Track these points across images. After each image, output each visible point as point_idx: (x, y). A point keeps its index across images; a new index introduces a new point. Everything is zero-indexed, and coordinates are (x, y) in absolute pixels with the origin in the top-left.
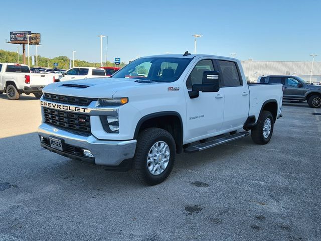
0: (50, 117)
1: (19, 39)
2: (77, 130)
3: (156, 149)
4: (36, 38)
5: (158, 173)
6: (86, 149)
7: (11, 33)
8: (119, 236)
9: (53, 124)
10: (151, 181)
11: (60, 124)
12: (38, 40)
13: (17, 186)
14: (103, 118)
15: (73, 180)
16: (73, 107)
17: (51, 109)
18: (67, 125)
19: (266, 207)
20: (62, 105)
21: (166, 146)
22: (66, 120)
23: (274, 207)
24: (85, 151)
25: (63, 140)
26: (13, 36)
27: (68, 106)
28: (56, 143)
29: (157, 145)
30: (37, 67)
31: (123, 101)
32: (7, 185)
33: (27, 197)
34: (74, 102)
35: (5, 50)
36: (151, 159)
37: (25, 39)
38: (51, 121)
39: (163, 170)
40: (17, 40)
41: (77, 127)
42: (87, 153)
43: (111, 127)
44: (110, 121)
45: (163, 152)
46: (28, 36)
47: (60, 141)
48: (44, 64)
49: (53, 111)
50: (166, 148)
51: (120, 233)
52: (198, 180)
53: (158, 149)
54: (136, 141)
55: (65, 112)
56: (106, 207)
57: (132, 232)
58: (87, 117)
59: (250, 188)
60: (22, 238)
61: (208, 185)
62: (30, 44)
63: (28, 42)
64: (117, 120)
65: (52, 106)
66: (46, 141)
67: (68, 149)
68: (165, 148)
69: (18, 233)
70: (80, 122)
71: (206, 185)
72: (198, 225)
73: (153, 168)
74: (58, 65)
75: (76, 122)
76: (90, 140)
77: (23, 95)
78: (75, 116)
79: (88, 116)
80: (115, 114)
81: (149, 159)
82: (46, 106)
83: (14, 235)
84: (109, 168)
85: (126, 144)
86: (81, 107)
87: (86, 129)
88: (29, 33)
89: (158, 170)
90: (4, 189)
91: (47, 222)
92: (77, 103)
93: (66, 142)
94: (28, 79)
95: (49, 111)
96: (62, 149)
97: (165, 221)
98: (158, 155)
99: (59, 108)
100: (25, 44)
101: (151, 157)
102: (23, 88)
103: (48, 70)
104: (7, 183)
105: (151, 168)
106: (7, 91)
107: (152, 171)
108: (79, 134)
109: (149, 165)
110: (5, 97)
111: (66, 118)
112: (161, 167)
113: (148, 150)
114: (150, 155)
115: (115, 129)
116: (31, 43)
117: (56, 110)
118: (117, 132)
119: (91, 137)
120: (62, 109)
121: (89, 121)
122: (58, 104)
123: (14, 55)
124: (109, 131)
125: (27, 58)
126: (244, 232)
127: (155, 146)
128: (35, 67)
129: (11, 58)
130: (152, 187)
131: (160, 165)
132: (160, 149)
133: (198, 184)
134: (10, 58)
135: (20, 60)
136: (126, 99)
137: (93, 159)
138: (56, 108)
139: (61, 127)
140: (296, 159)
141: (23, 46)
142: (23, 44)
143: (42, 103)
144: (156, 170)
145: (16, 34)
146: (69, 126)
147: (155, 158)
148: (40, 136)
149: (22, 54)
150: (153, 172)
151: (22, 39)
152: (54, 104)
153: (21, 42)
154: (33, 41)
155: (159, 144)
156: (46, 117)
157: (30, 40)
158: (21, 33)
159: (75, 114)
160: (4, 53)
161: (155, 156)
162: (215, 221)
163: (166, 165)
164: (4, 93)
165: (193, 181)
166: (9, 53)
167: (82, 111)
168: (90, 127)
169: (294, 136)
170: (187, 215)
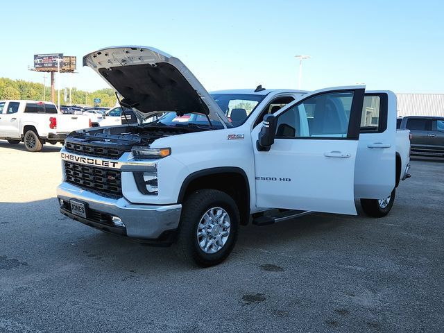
0: (73, 174)
1: (46, 65)
2: (105, 191)
3: (211, 218)
4: (70, 64)
5: (213, 250)
6: (115, 216)
7: (36, 56)
8: (149, 326)
9: (75, 183)
10: (203, 261)
11: (84, 182)
12: (72, 66)
13: (27, 264)
14: (138, 175)
15: (100, 258)
16: (100, 161)
17: (74, 164)
18: (92, 184)
19: (354, 299)
20: (87, 158)
21: (224, 214)
22: (91, 177)
23: (366, 300)
24: (114, 218)
25: (86, 204)
26: (38, 60)
27: (95, 159)
28: (78, 208)
29: (212, 212)
30: (70, 105)
31: (163, 153)
32: (15, 263)
33: (38, 278)
34: (102, 154)
35: (27, 81)
36: (203, 231)
37: (54, 65)
38: (73, 179)
39: (220, 248)
40: (43, 67)
41: (105, 187)
42: (118, 221)
43: (148, 187)
44: (146, 178)
45: (221, 222)
46: (59, 60)
47: (83, 206)
48: (81, 100)
49: (75, 166)
50: (225, 217)
51: (150, 324)
52: (270, 262)
53: (213, 218)
54: (180, 206)
55: (91, 167)
56: (137, 293)
57: (166, 323)
58: (117, 173)
59: (340, 275)
60: (27, 324)
61: (282, 270)
62: (61, 72)
63: (59, 69)
64: (155, 178)
65: (74, 159)
66: (67, 205)
67: (93, 215)
68: (223, 217)
69: (22, 319)
70: (109, 180)
71: (279, 269)
72: (254, 318)
73: (206, 244)
74: (100, 102)
75: (104, 180)
76: (119, 204)
77: (48, 144)
78: (103, 173)
79: (119, 172)
80: (153, 170)
81: (200, 231)
82: (67, 159)
83: (18, 320)
84: (145, 242)
85: (168, 210)
86: (110, 161)
87: (116, 189)
88: (61, 56)
89: (214, 247)
90: (10, 267)
91: (60, 308)
92: (106, 155)
93: (90, 207)
94: (53, 123)
95: (71, 166)
96: (85, 216)
97: (212, 311)
98: (212, 226)
99: (82, 162)
100: (55, 71)
101: (203, 229)
102: (47, 135)
103: (86, 110)
104: (15, 260)
105: (202, 244)
106: (25, 140)
107: (205, 247)
108: (108, 197)
109: (201, 239)
110: (23, 148)
111: (91, 175)
112: (217, 242)
113: (198, 218)
114: (201, 226)
115: (153, 190)
116: (63, 71)
117: (80, 165)
118: (155, 193)
119: (122, 200)
120: (87, 163)
121: (119, 178)
122: (82, 157)
123: (39, 88)
124: (146, 192)
125: (56, 92)
126: (314, 328)
127: (209, 213)
128: (67, 105)
129: (35, 92)
130: (204, 270)
131: (216, 240)
132: (216, 218)
133: (269, 268)
134: (33, 92)
135: (47, 95)
136: (168, 150)
137: (125, 229)
138: (79, 162)
139: (85, 186)
140: (421, 238)
141: (52, 75)
142: (52, 72)
143: (63, 156)
144: (211, 247)
145: (42, 58)
146: (96, 185)
147: (210, 230)
148: (59, 199)
149: (50, 85)
150: (206, 249)
151: (51, 65)
152: (77, 156)
153: (49, 69)
154: (66, 68)
155: (215, 212)
156: (67, 174)
157: (61, 66)
158: (49, 57)
159: (103, 169)
160: (26, 85)
161: (209, 227)
162: (279, 313)
163: (225, 240)
164: (21, 142)
165: (263, 263)
166: (32, 85)
167: (111, 166)
168: (120, 187)
169: (430, 206)
170: (243, 306)
